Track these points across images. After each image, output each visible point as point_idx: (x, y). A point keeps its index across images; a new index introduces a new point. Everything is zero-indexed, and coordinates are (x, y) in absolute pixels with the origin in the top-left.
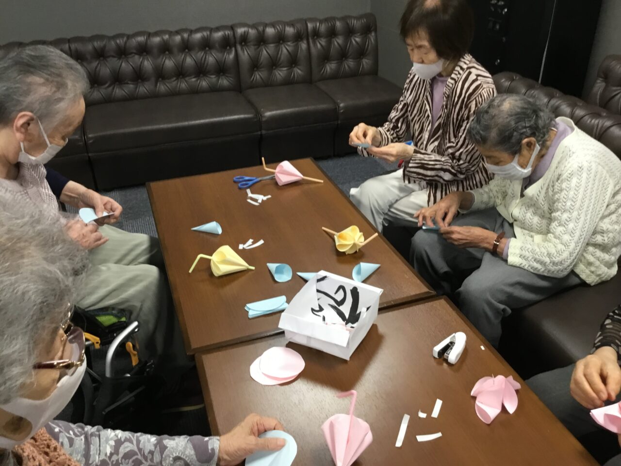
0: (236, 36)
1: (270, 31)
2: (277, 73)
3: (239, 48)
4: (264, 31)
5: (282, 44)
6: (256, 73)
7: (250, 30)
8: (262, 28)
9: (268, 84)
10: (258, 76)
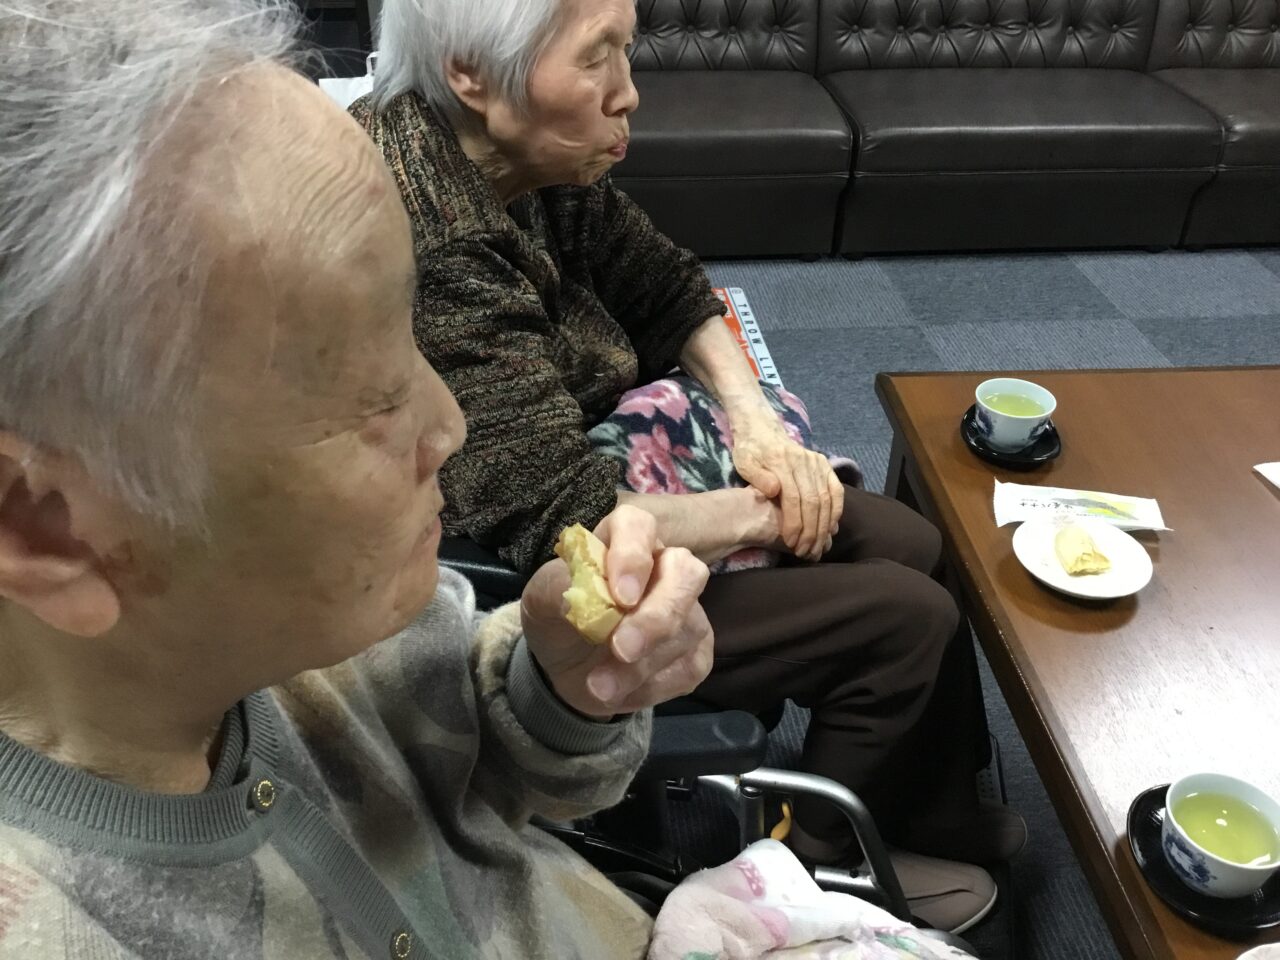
2: (1233, 40)
6: (1190, 34)
9: (1209, 61)
10: (1191, 41)
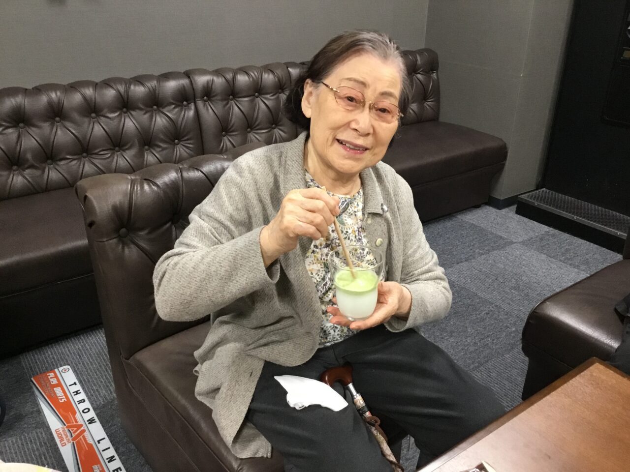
0: (195, 87)
1: (242, 79)
3: (200, 104)
4: (234, 79)
5: (257, 97)
7: (215, 79)
8: (231, 75)
